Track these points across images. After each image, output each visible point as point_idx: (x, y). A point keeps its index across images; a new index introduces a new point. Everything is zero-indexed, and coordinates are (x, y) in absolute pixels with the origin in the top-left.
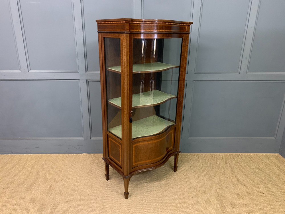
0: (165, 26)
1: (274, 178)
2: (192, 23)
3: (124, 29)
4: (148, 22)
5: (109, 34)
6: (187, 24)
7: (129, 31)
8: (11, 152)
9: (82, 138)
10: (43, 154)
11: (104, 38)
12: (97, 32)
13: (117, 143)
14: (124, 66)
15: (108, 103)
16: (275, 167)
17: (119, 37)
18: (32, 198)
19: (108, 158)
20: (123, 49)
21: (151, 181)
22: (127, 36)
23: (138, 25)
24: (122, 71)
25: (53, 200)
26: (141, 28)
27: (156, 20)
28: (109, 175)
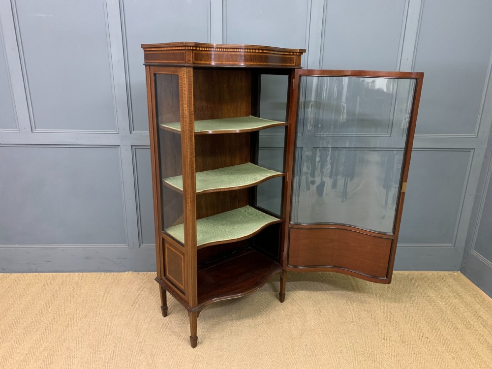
0: (255, 55)
1: (449, 312)
2: (305, 51)
3: (184, 60)
4: (225, 48)
5: (161, 68)
6: (296, 53)
7: (192, 62)
8: (3, 269)
9: (124, 245)
10: (58, 274)
11: (155, 74)
12: (144, 64)
13: (178, 253)
14: (186, 121)
15: (164, 183)
16: (451, 295)
17: (177, 74)
18: (31, 347)
19: (164, 278)
20: (182, 93)
21: (240, 318)
22: (189, 72)
23: (208, 54)
24: (183, 130)
25: (67, 350)
26: (211, 58)
27: (243, 45)
28: (167, 307)
